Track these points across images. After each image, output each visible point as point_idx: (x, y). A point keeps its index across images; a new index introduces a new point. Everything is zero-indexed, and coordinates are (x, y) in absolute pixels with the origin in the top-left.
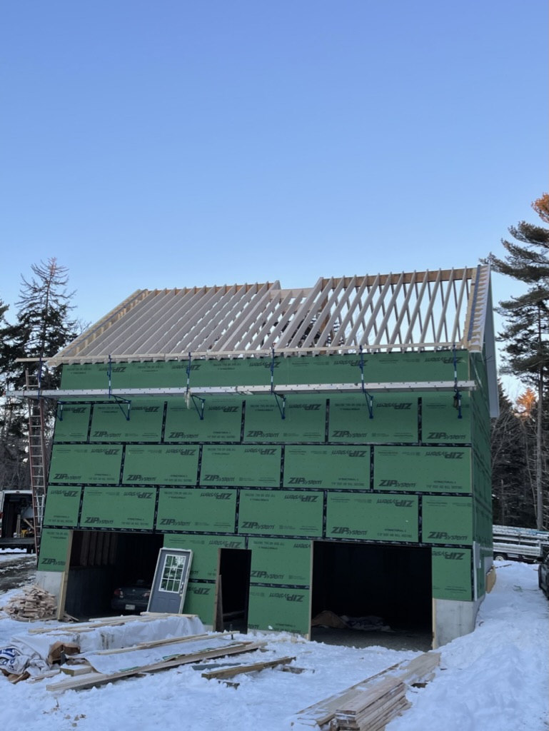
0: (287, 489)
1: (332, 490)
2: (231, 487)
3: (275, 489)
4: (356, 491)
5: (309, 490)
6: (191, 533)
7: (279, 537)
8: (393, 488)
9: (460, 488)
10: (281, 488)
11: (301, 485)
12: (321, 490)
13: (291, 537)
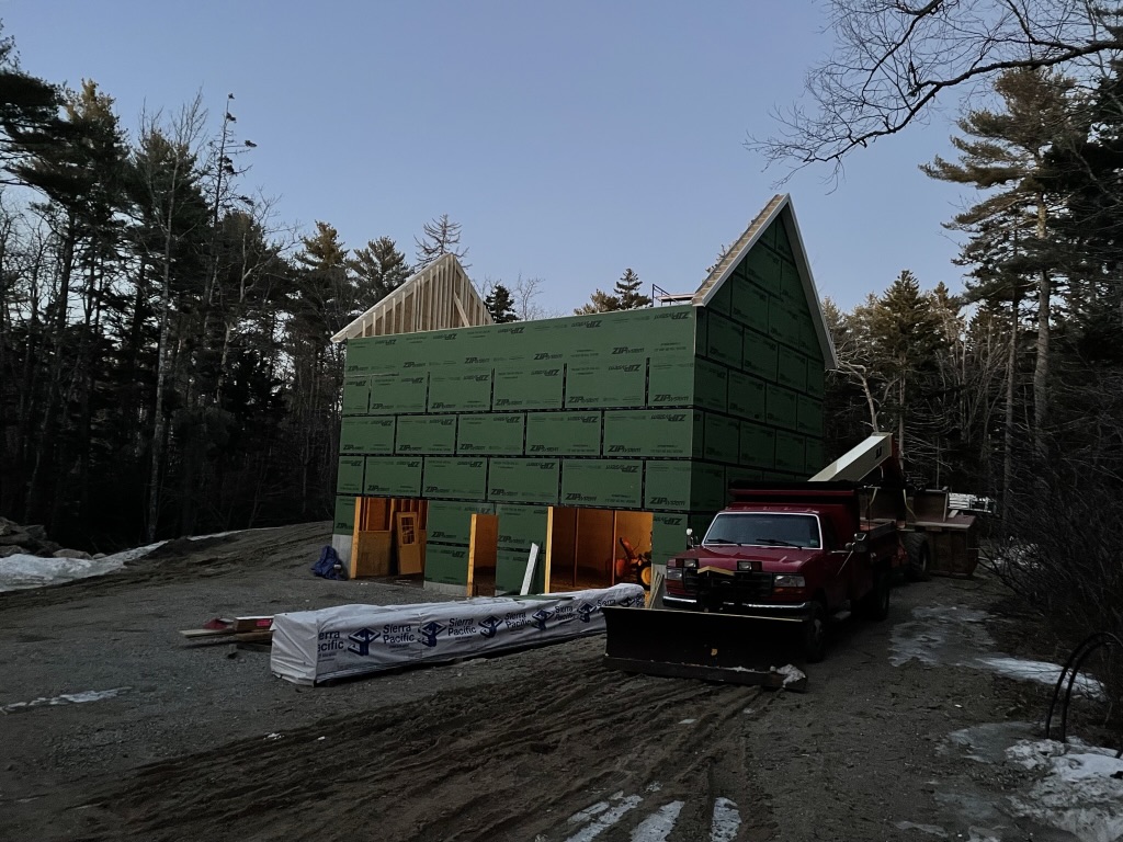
0: (529, 457)
1: (567, 457)
2: (482, 456)
3: (518, 457)
4: (588, 457)
5: (547, 457)
6: (449, 499)
7: (522, 504)
8: (621, 453)
9: (681, 451)
10: (524, 456)
11: (540, 453)
12: (557, 457)
13: (532, 504)
